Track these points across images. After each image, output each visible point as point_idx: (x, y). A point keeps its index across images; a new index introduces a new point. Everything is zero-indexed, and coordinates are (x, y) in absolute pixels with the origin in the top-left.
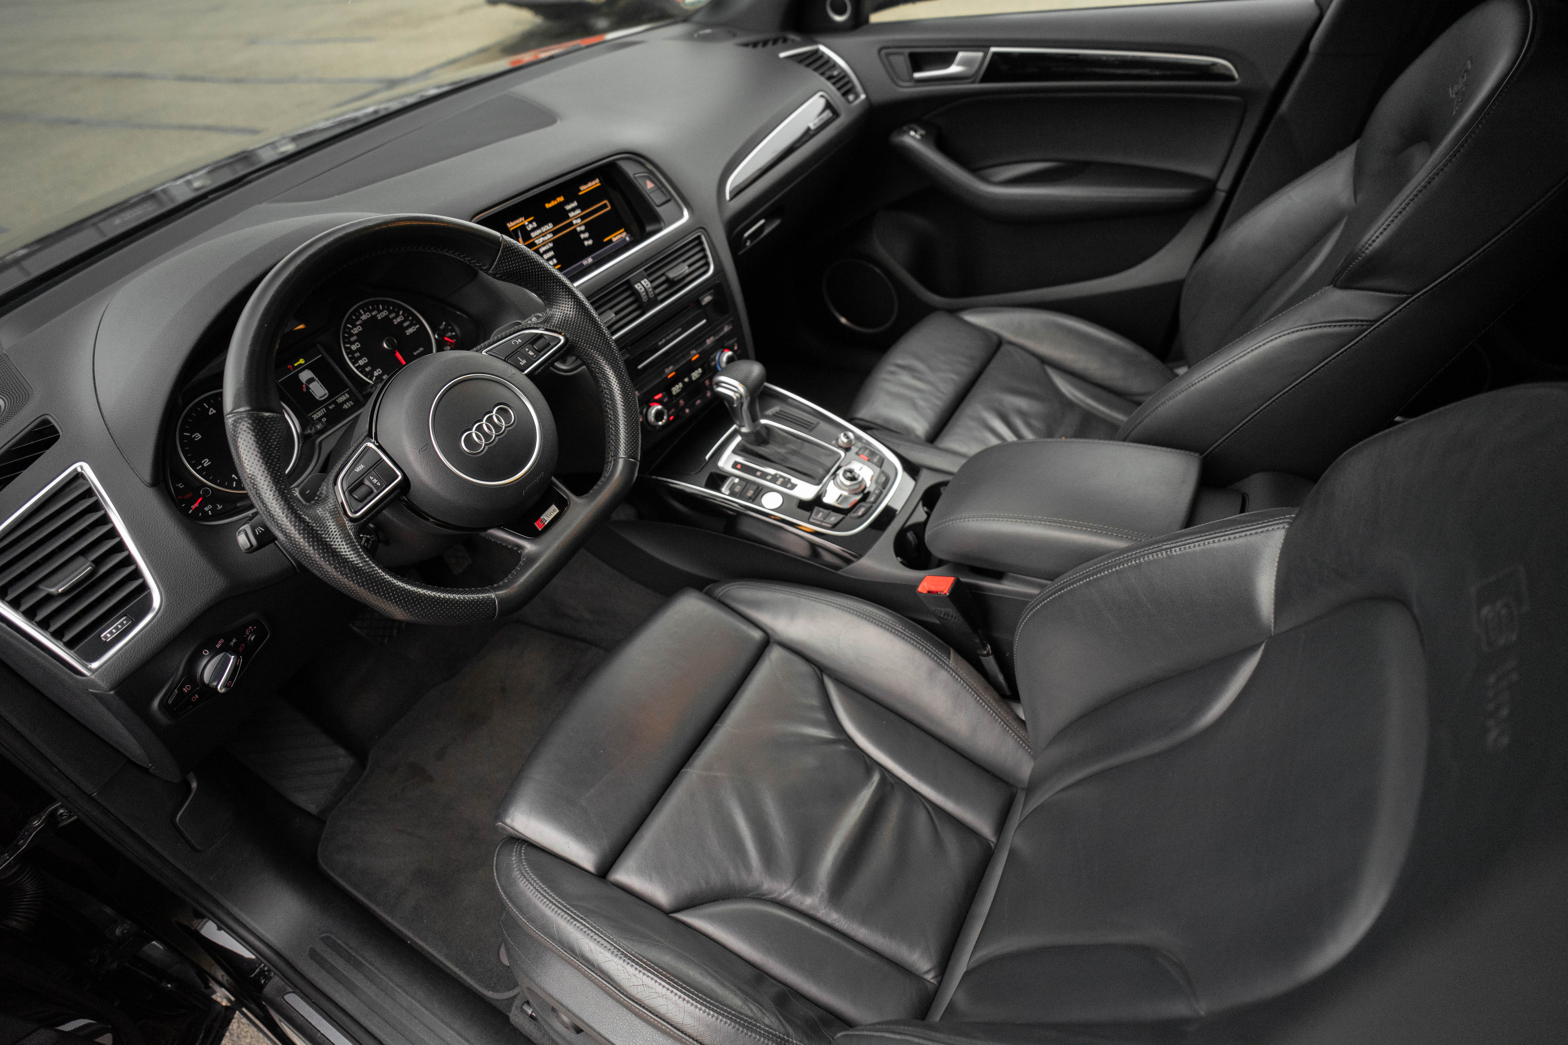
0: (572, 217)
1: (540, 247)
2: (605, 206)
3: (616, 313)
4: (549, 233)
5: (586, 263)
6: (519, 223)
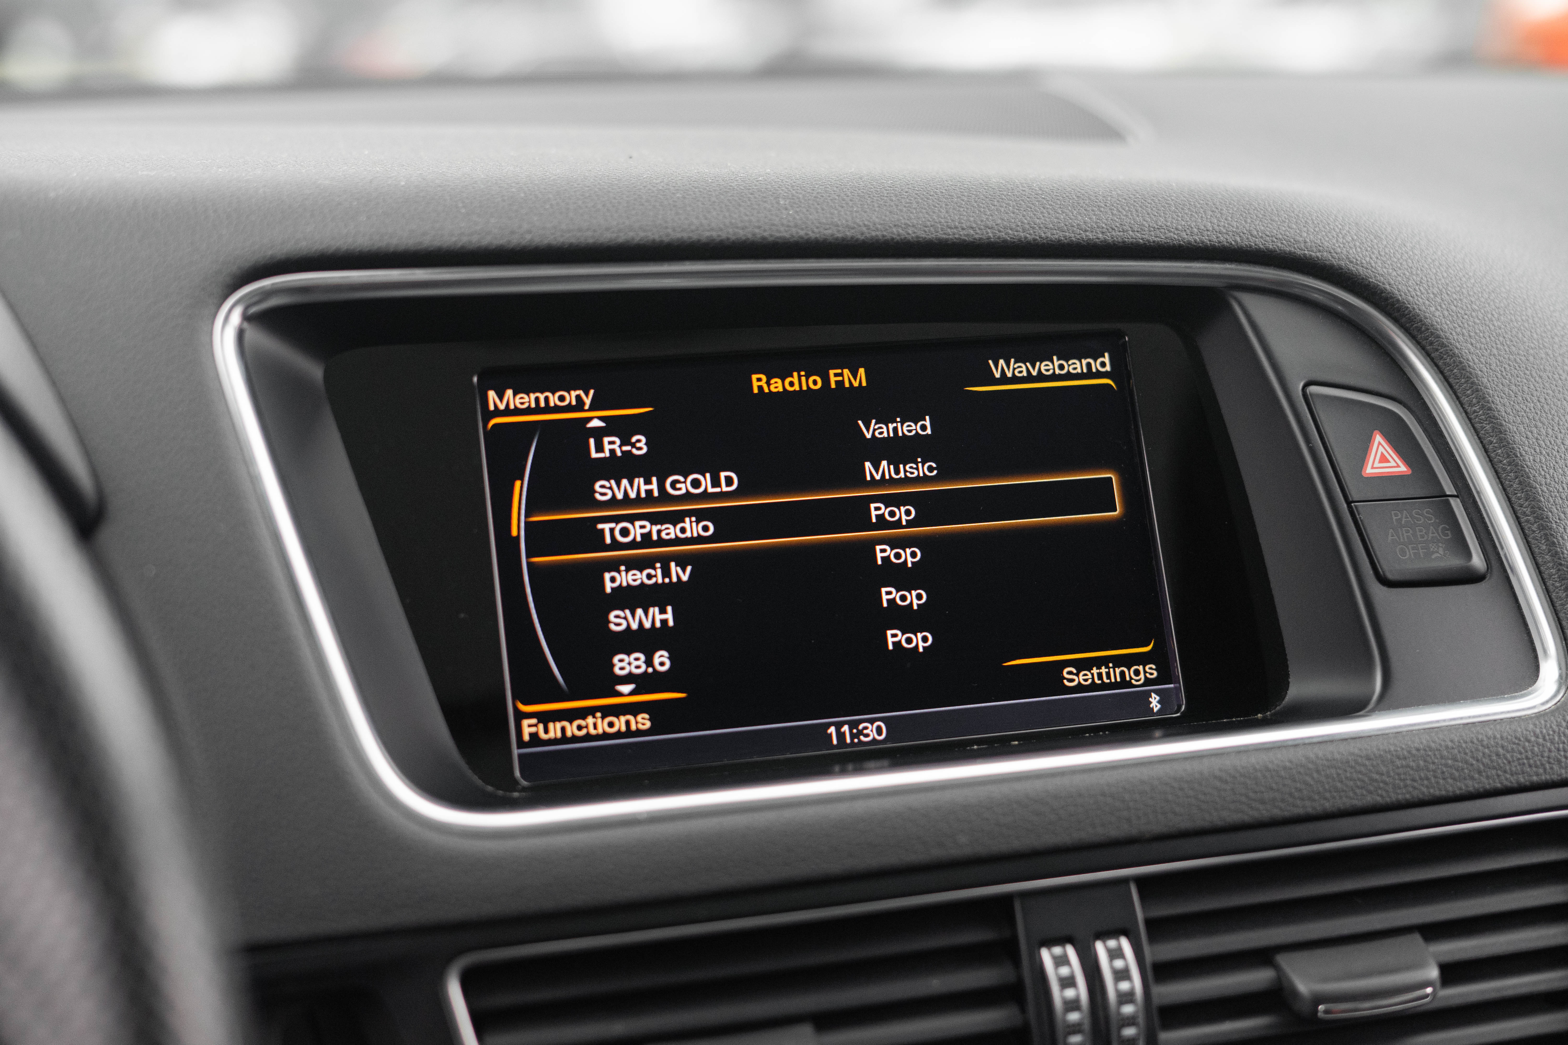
0: (874, 484)
4: (700, 515)
5: (841, 736)
6: (557, 409)
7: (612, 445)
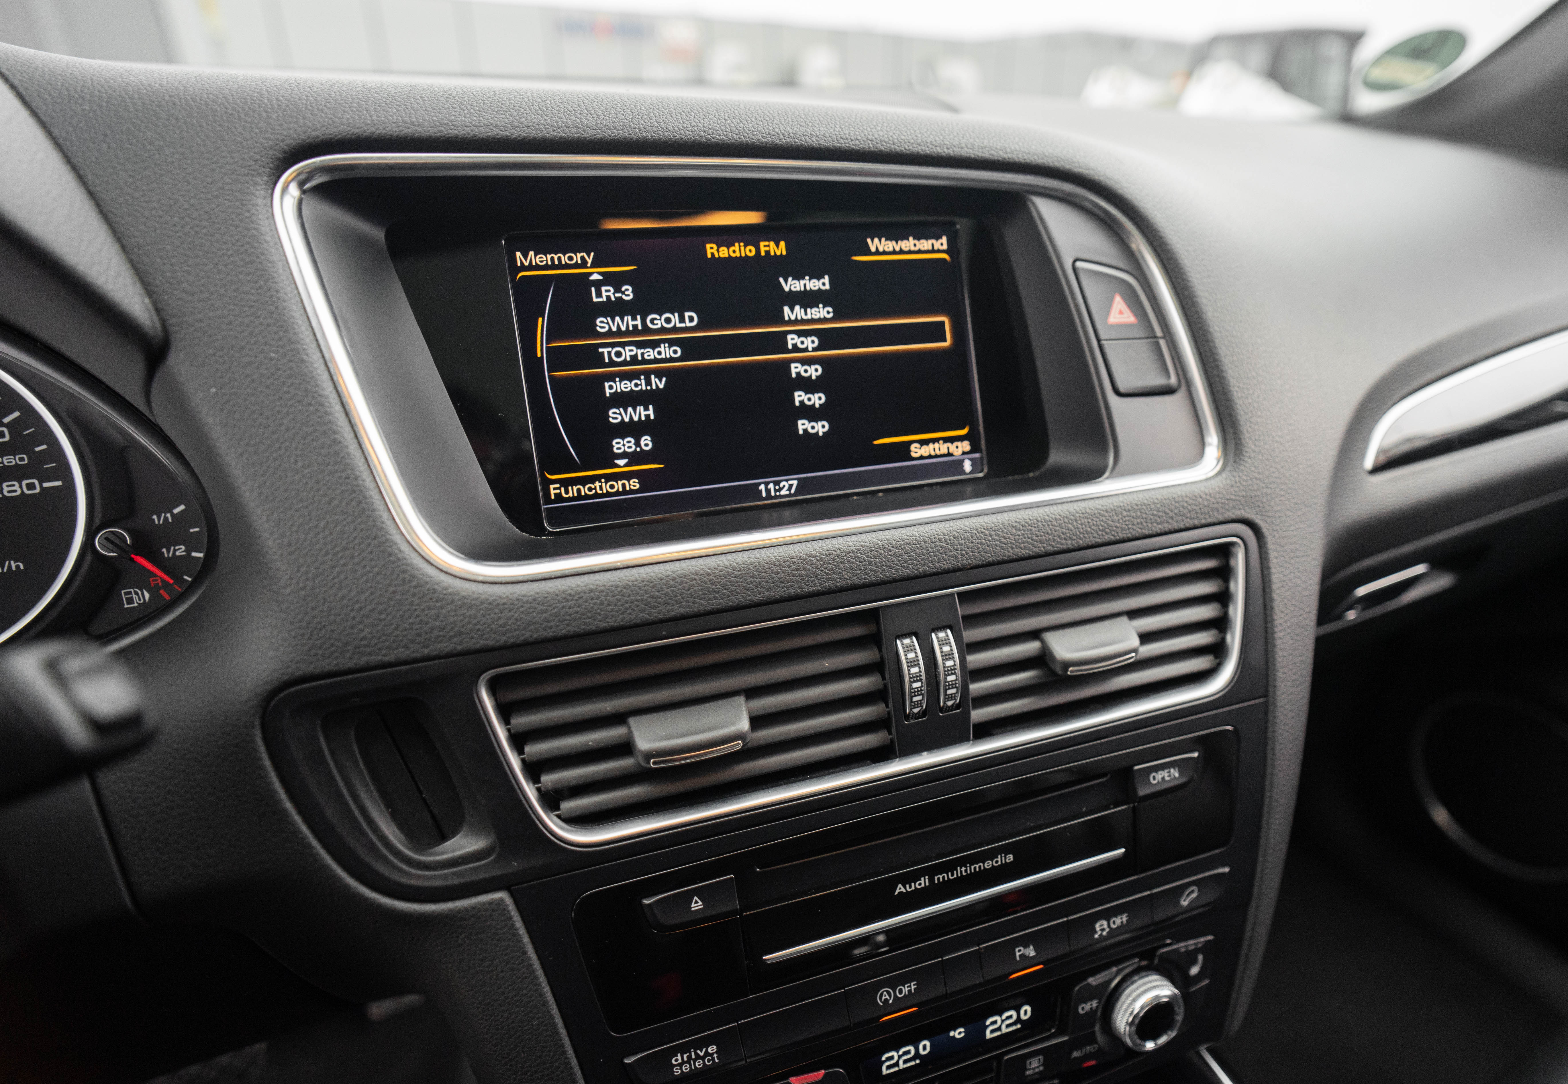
0: (790, 322)
1: (611, 377)
2: (935, 332)
3: (757, 722)
4: (672, 343)
5: (768, 491)
6: (567, 266)
7: (608, 292)
